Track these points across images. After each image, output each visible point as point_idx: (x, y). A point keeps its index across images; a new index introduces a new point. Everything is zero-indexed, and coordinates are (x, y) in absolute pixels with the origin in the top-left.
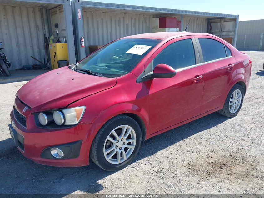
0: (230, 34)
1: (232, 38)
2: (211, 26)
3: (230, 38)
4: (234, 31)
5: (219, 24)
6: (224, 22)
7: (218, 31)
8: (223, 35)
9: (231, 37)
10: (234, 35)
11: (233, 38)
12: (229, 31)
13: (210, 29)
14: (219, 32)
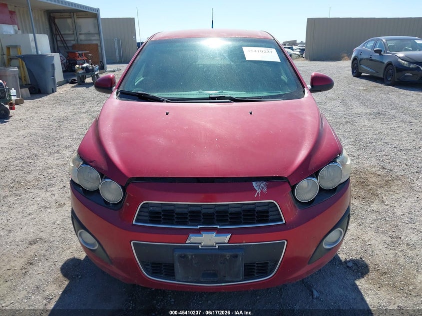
0: (93, 38)
1: (97, 45)
2: (55, 24)
3: (93, 44)
4: (99, 33)
5: (69, 21)
6: (77, 18)
7: (71, 32)
8: (81, 40)
9: (95, 42)
10: (100, 40)
11: (99, 44)
12: (88, 34)
13: (56, 30)
14: (74, 34)
